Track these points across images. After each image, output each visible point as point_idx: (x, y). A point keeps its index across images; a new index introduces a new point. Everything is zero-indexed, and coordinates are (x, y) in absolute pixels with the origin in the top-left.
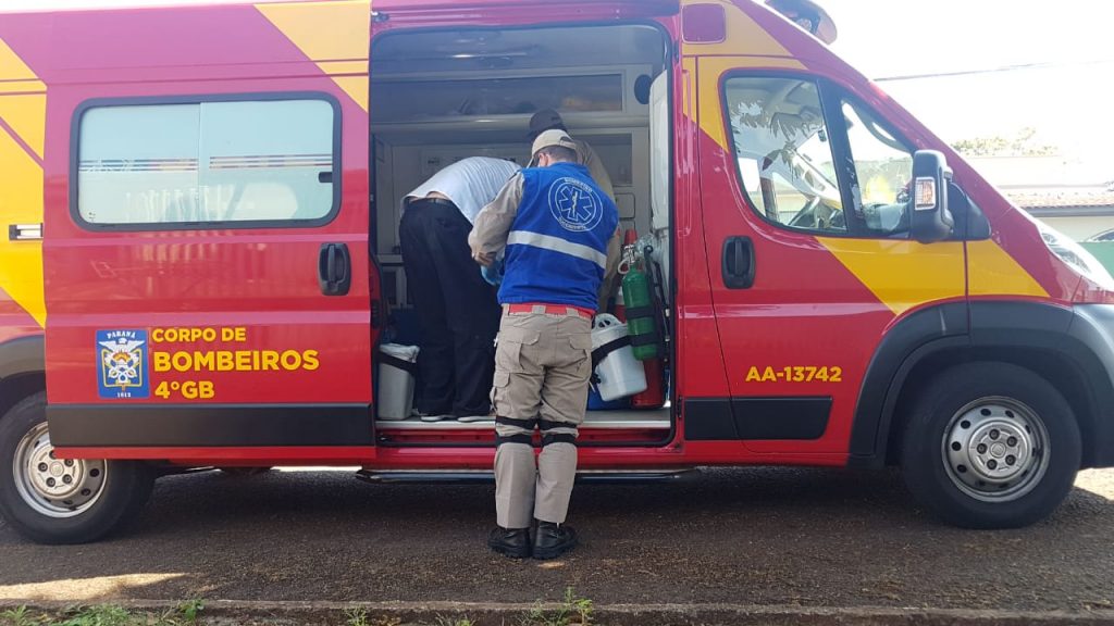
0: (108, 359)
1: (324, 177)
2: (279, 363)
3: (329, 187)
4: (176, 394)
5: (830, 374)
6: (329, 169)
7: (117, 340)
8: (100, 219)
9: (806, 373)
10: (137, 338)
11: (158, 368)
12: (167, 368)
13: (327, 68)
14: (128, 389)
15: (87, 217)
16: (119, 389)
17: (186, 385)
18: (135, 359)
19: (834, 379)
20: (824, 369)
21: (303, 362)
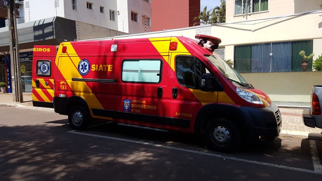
0: (125, 104)
1: (158, 75)
2: (150, 108)
3: (159, 76)
4: (134, 111)
5: (190, 115)
6: (159, 73)
7: (126, 101)
8: (125, 80)
9: (186, 115)
10: (129, 101)
11: (132, 107)
12: (133, 107)
13: (162, 54)
14: (127, 110)
15: (123, 80)
16: (126, 109)
17: (136, 110)
18: (129, 105)
19: (191, 116)
20: (189, 114)
21: (154, 108)
